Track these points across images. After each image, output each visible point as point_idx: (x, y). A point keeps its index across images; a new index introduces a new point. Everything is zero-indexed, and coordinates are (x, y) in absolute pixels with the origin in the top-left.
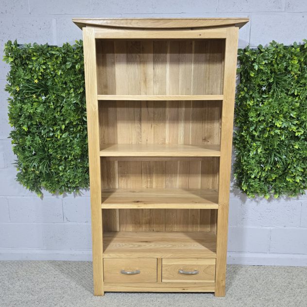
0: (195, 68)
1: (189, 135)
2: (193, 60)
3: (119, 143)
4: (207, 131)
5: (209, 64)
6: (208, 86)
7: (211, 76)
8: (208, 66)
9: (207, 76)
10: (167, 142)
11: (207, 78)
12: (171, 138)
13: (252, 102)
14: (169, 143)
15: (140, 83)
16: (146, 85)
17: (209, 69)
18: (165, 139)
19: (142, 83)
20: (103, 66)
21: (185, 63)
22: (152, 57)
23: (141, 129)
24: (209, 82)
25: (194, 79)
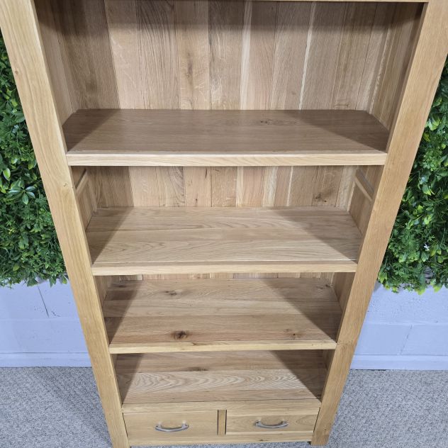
0: (314, 41)
1: (287, 190)
2: (312, 20)
3: (135, 205)
4: (326, 182)
5: (352, 30)
6: (343, 86)
7: (352, 62)
8: (348, 35)
9: (343, 61)
10: (238, 202)
11: (342, 67)
12: (247, 195)
13: (436, 124)
14: (243, 205)
15: (176, 78)
16: (191, 83)
17: (351, 43)
18: (234, 198)
19: (183, 79)
20: (77, 33)
21: (293, 29)
22: (207, 11)
23: (182, 178)
24: (345, 76)
25: (310, 70)
